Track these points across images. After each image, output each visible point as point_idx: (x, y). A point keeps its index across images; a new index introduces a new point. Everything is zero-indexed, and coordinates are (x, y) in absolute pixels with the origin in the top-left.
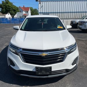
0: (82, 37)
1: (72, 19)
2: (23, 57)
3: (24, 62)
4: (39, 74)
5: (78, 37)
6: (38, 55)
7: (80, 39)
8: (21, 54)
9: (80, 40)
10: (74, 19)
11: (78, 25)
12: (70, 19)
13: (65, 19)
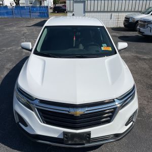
0: (144, 51)
1: (128, 12)
2: (41, 114)
3: (44, 123)
4: (70, 142)
5: (137, 52)
6: (67, 112)
7: (140, 56)
8: (37, 109)
9: (139, 59)
10: (131, 12)
11: (138, 27)
12: (124, 12)
13: (114, 12)
